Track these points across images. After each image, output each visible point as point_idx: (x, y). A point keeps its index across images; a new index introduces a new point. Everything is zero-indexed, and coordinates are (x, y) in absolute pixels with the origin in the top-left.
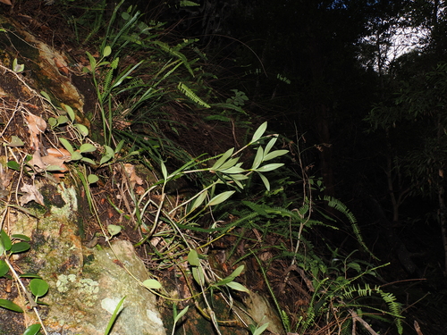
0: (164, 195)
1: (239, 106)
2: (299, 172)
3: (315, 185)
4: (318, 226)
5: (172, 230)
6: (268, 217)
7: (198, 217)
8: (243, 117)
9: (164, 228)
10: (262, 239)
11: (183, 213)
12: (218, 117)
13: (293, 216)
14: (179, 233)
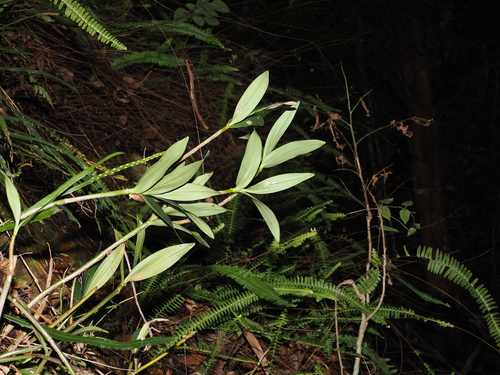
0: (13, 260)
1: (205, 27)
2: (356, 188)
3: (395, 222)
4: (402, 320)
5: (37, 347)
6: (281, 302)
7: (103, 311)
8: (217, 56)
9: (17, 341)
10: (269, 357)
11: (66, 302)
12: (152, 57)
13: (342, 299)
14: (54, 354)
